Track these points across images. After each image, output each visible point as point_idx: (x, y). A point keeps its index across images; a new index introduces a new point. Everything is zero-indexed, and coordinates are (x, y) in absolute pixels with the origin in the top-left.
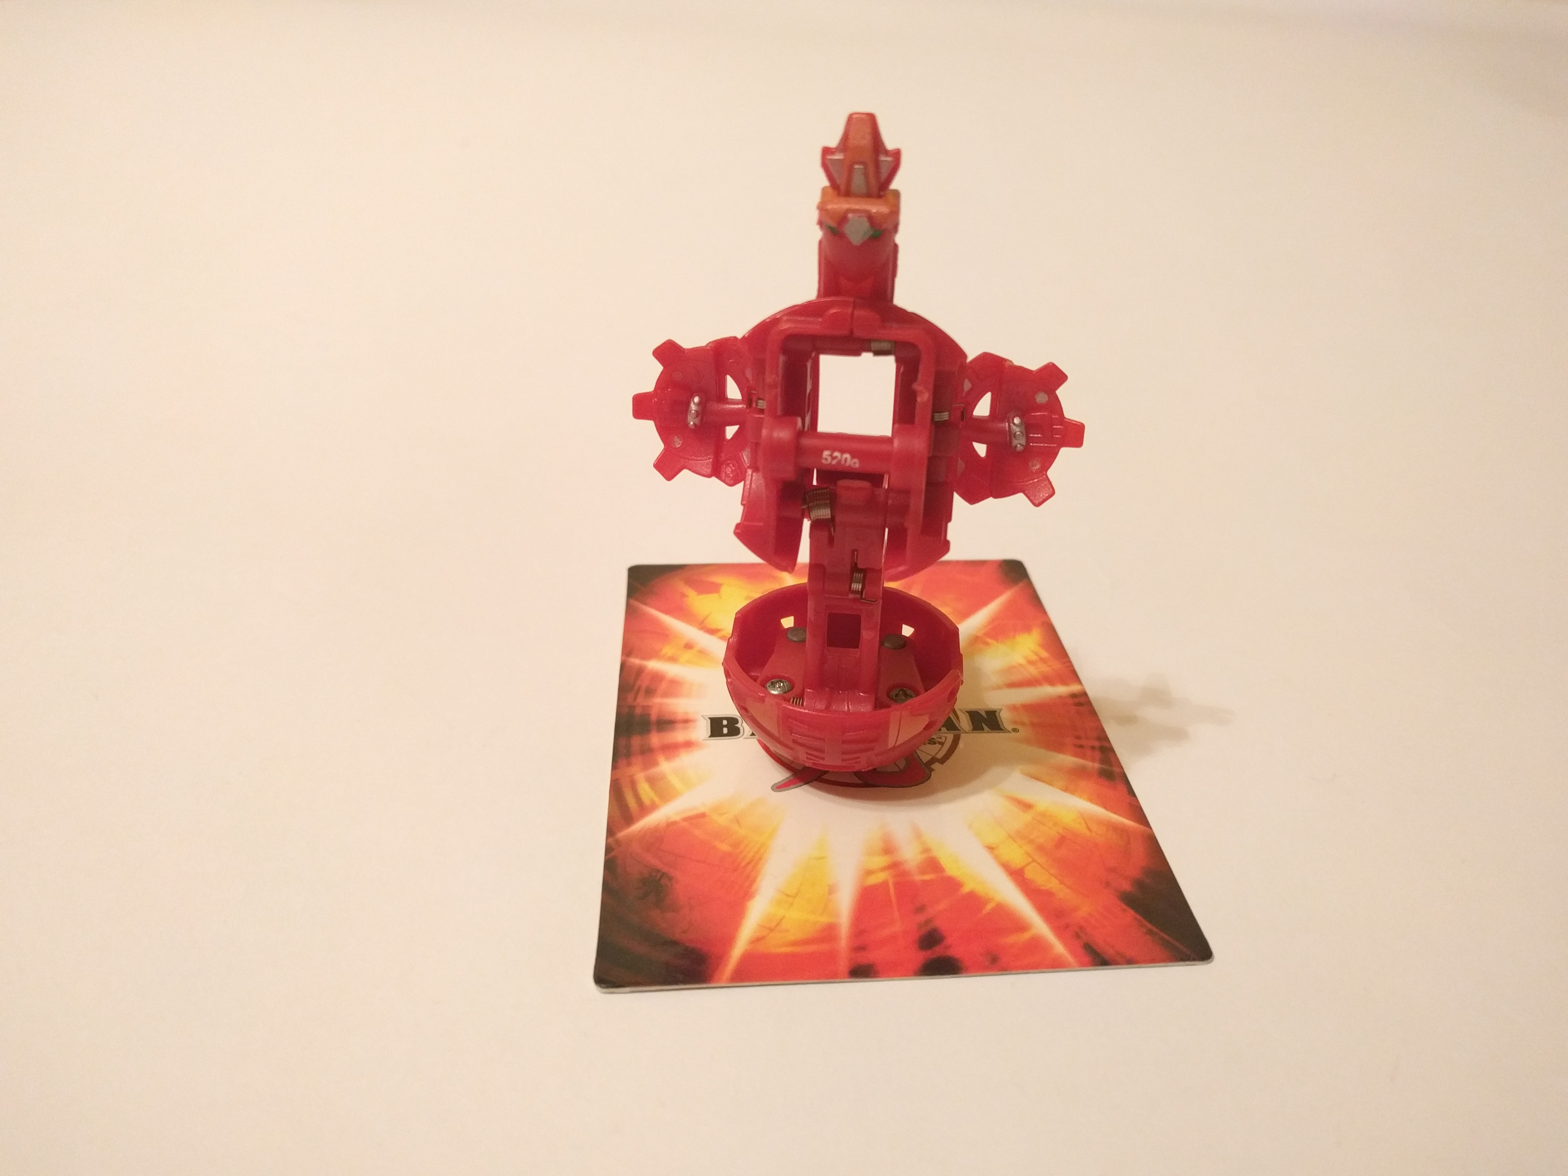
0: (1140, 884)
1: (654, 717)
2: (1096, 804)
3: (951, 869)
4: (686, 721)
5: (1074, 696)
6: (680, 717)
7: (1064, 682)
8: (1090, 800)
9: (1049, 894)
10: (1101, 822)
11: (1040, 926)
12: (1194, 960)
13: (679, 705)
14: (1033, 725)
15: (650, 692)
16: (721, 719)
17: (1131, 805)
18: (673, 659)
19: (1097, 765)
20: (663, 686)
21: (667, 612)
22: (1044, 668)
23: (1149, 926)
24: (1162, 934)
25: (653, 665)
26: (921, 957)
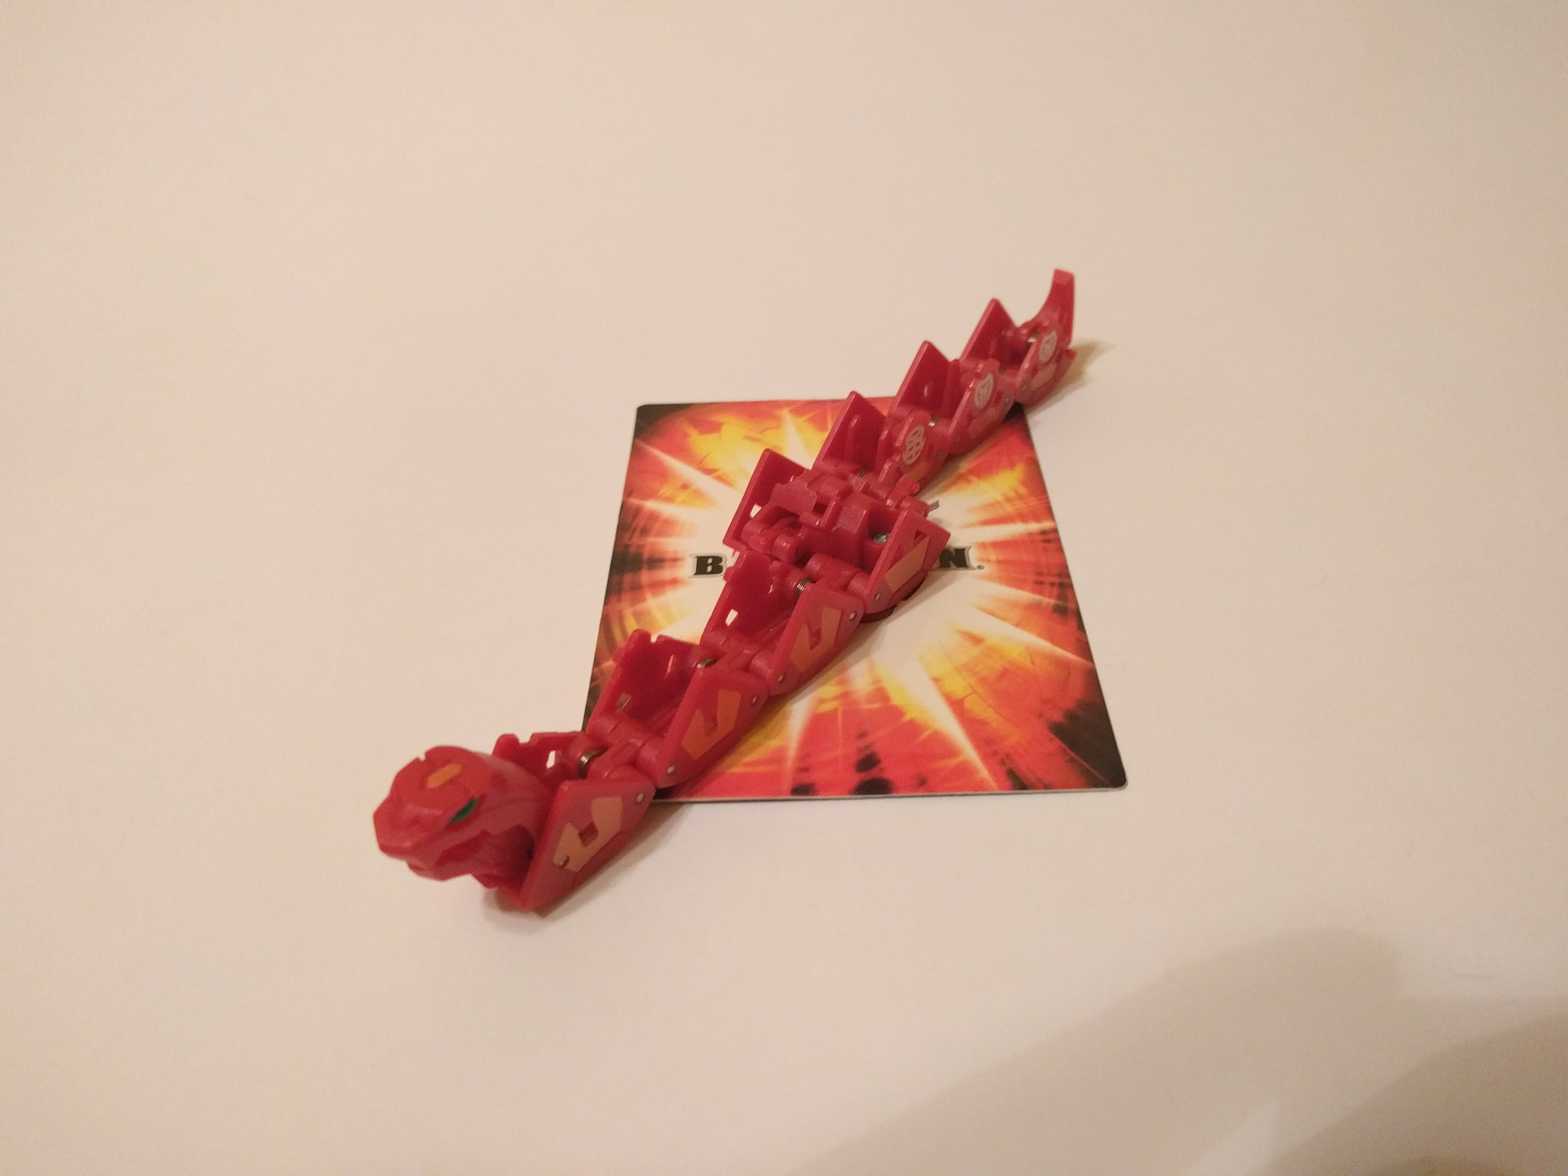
0: (1071, 716)
1: (645, 556)
2: (1045, 639)
3: (897, 699)
4: (675, 560)
5: (1044, 532)
6: (669, 556)
7: (1037, 519)
8: (1040, 635)
9: (983, 723)
10: (1046, 656)
11: (969, 752)
12: (1107, 786)
13: (669, 544)
14: (999, 562)
15: (645, 532)
16: (708, 558)
17: (1078, 640)
18: (669, 500)
19: (1052, 601)
20: (657, 526)
21: (669, 452)
22: (1021, 506)
23: (1073, 754)
24: (1083, 762)
25: (651, 505)
26: (856, 778)
